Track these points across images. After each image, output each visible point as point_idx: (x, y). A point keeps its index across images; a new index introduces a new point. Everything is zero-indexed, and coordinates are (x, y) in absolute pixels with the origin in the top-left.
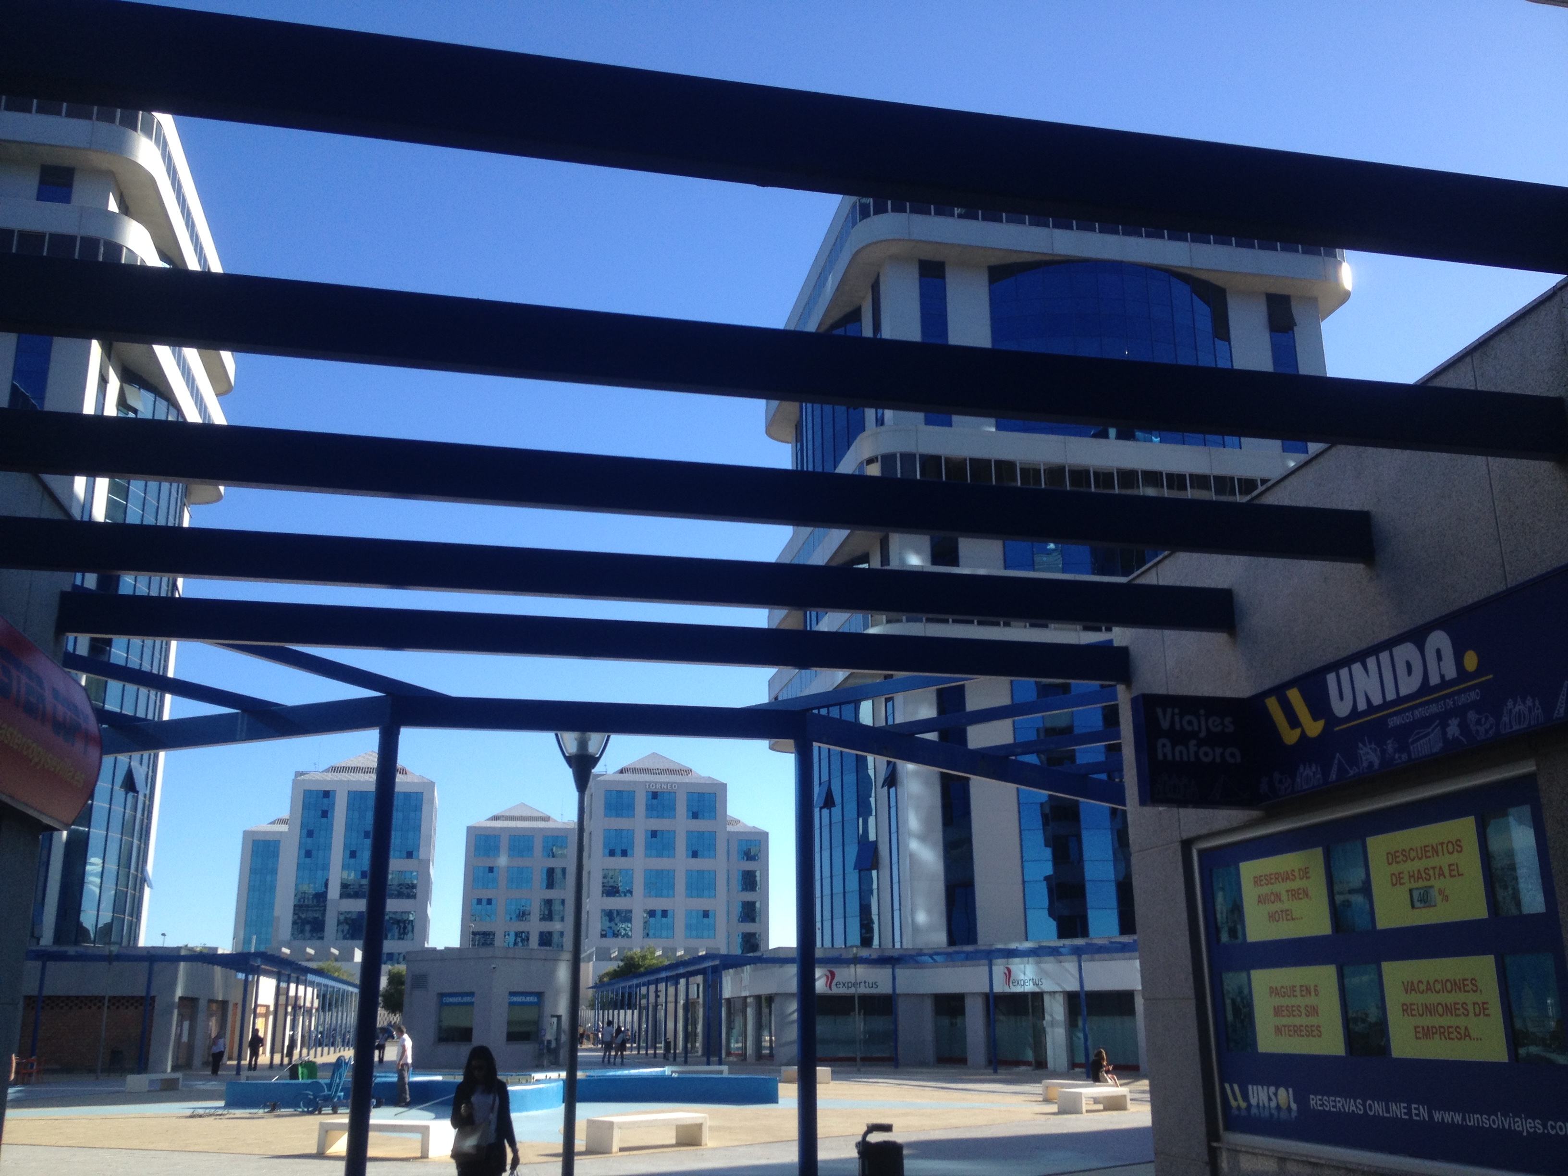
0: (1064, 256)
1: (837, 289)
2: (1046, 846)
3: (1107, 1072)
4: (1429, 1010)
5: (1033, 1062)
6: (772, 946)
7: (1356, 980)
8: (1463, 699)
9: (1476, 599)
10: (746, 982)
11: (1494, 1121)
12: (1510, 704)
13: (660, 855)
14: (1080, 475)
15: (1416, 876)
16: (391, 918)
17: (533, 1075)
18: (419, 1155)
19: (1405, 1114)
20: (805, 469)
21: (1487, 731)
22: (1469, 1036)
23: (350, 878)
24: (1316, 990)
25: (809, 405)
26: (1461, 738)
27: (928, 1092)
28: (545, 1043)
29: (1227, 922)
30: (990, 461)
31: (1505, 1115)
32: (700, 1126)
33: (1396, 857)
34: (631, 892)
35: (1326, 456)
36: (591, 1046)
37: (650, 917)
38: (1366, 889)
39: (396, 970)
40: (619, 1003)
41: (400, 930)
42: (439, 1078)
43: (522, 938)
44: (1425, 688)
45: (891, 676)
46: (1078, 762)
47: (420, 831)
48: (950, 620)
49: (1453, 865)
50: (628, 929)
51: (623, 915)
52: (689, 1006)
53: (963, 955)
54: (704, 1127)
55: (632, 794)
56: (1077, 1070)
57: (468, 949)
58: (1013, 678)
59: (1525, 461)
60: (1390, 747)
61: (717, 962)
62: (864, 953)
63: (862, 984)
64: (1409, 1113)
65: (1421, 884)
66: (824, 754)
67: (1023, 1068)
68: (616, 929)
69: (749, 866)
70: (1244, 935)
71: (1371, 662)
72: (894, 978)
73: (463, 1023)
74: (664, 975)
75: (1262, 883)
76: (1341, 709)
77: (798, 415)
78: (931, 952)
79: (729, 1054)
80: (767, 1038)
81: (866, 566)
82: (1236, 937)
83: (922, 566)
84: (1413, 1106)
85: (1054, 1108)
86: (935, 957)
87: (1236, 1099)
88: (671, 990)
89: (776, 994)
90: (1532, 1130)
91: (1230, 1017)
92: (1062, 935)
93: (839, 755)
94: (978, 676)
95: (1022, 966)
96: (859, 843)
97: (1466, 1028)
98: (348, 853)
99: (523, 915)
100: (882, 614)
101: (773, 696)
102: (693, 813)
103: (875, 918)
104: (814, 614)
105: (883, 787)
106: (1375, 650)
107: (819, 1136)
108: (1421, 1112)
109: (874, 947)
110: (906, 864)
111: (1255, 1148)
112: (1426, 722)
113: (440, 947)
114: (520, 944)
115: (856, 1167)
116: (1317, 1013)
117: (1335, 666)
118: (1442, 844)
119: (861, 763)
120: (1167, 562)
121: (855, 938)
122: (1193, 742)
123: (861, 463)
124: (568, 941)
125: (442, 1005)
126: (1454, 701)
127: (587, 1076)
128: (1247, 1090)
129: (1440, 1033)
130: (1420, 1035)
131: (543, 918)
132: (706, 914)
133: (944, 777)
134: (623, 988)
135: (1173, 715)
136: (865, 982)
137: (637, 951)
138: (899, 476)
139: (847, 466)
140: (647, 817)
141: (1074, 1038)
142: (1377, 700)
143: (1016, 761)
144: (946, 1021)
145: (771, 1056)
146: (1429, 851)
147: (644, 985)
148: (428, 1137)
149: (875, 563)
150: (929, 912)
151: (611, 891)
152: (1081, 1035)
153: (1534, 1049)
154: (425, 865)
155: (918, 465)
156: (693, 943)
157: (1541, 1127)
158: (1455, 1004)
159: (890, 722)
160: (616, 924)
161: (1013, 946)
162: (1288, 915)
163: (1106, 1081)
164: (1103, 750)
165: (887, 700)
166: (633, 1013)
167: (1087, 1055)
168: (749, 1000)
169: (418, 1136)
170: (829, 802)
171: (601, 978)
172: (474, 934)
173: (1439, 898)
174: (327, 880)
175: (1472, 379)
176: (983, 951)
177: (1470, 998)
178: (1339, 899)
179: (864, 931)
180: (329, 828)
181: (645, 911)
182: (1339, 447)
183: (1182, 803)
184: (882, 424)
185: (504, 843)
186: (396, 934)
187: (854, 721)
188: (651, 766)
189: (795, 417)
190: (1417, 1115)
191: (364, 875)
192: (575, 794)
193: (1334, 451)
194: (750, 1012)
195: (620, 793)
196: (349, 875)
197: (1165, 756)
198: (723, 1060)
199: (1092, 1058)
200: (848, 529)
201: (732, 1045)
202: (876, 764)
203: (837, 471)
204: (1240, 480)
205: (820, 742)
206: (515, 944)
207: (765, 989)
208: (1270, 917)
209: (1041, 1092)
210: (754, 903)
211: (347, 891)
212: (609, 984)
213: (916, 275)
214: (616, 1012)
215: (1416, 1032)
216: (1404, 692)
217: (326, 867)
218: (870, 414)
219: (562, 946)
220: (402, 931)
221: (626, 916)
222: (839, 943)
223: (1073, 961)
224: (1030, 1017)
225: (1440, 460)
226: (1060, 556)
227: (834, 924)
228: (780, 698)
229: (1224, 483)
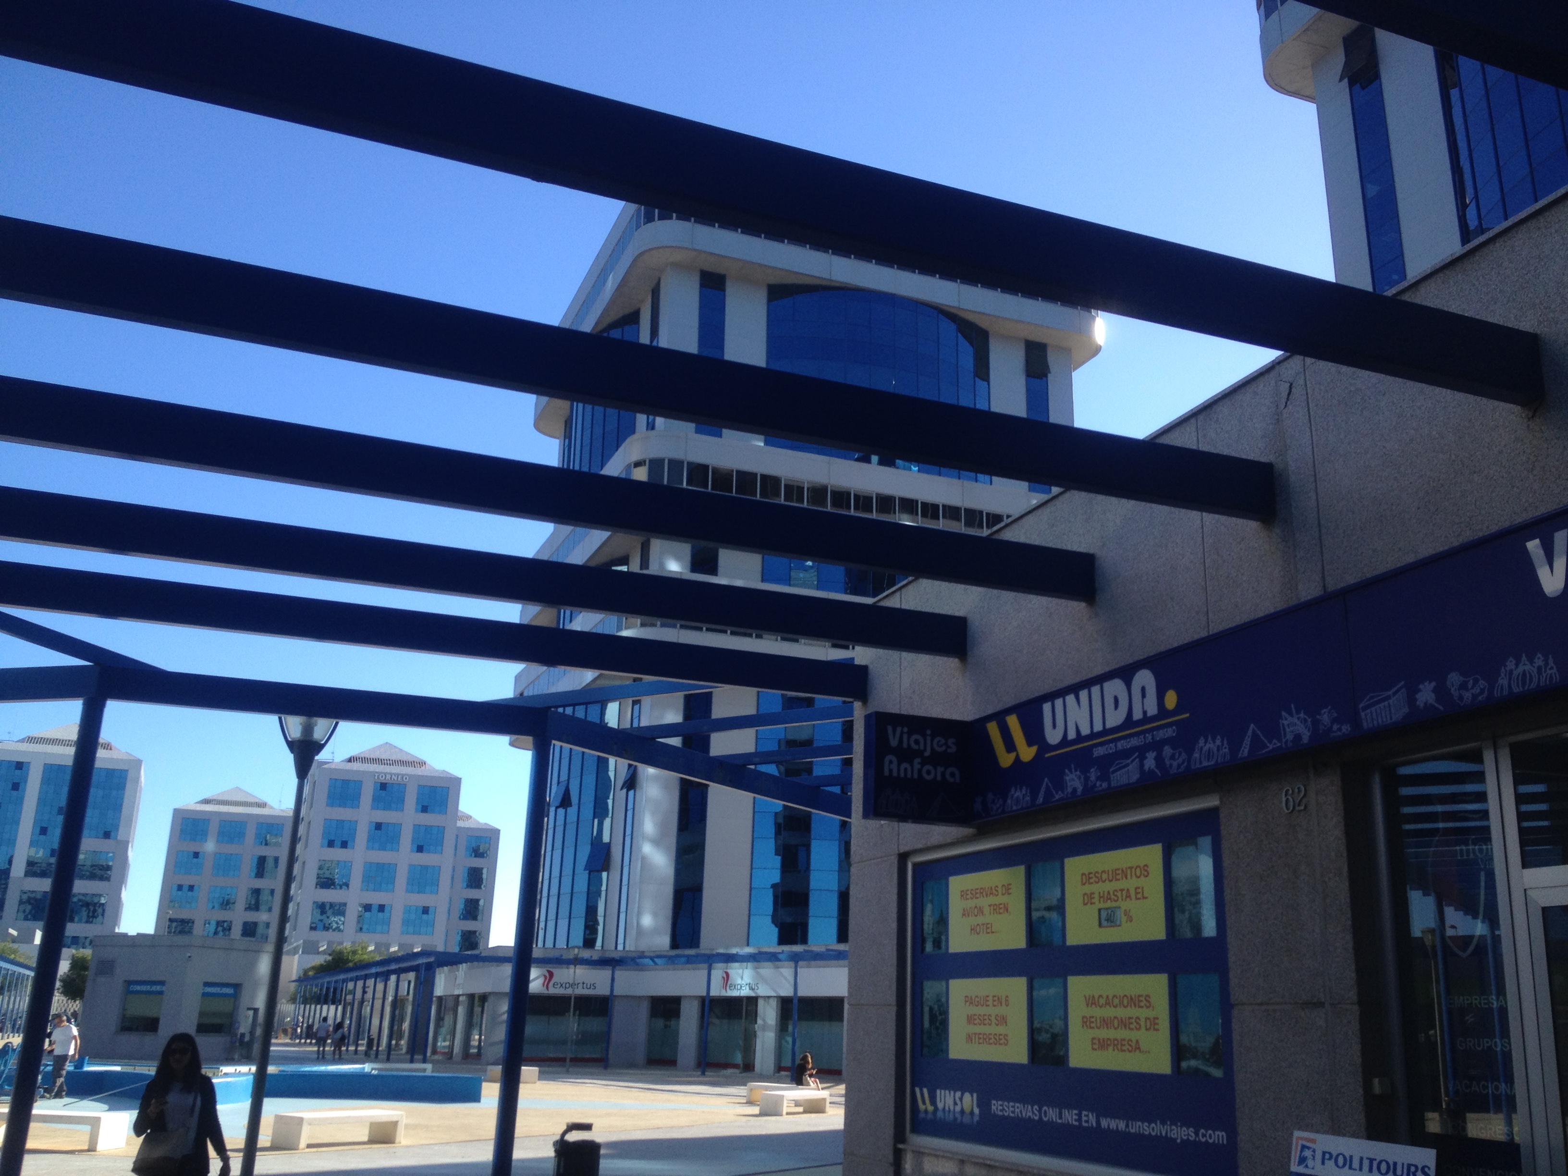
0: (842, 283)
1: (617, 290)
2: (776, 854)
3: (811, 1076)
4: (1106, 1023)
5: (742, 1066)
6: (492, 943)
7: (1043, 993)
8: (1161, 735)
9: (1181, 643)
10: (460, 980)
11: (1153, 1129)
12: (1201, 742)
13: (383, 848)
14: (841, 497)
15: (1106, 897)
16: (80, 900)
17: (221, 1068)
18: (86, 1148)
19: (1076, 1120)
20: (571, 468)
21: (1179, 766)
22: (1139, 1048)
23: (38, 856)
24: (1006, 1000)
25: (581, 405)
26: (1156, 770)
27: (635, 1093)
28: (239, 1036)
29: (933, 933)
30: (756, 474)
31: (1163, 1123)
32: (395, 1124)
33: (1090, 878)
34: (347, 885)
35: (1060, 498)
36: (288, 1041)
37: (365, 911)
38: (1060, 907)
39: (80, 955)
40: (322, 998)
41: (89, 913)
42: (118, 1068)
43: (224, 927)
44: (1129, 722)
45: (641, 679)
46: (815, 774)
47: (121, 812)
48: (704, 629)
49: (1139, 888)
50: (340, 923)
51: (337, 908)
52: (397, 1003)
53: (683, 959)
54: (399, 1123)
55: (359, 784)
56: (783, 1073)
57: (164, 936)
58: (760, 690)
59: (1234, 519)
60: (1093, 774)
61: (432, 959)
62: (586, 954)
63: (580, 986)
64: (1079, 1120)
65: (1109, 904)
66: (566, 754)
67: (730, 1071)
68: (327, 922)
69: (476, 863)
70: (947, 948)
71: (1084, 694)
72: (613, 979)
73: (151, 1013)
74: (373, 970)
75: (968, 897)
76: (1053, 737)
77: (568, 411)
78: (652, 954)
79: (434, 1052)
80: (477, 1037)
81: (624, 568)
82: (939, 947)
83: (681, 573)
84: (1084, 1113)
85: (756, 1110)
86: (656, 960)
87: (924, 1103)
88: (380, 986)
89: (490, 993)
90: (1185, 1138)
91: (926, 1024)
92: (782, 941)
93: (581, 755)
94: (723, 685)
95: (740, 971)
96: (592, 844)
97: (1137, 1042)
98: (38, 829)
99: (226, 904)
100: (637, 618)
101: (519, 692)
102: (423, 806)
103: (601, 920)
104: (568, 613)
105: (622, 789)
106: (1087, 684)
107: (516, 1135)
108: (1090, 1119)
109: (596, 948)
110: (637, 866)
111: (936, 1150)
112: (1126, 754)
113: (132, 932)
114: (221, 933)
115: (551, 1167)
116: (1006, 1022)
117: (1051, 697)
118: (1131, 868)
119: (602, 765)
120: (910, 587)
121: (578, 938)
122: (917, 761)
123: (629, 466)
124: (273, 932)
125: (128, 992)
126: (1153, 735)
127: (280, 1071)
128: (935, 1092)
129: (1114, 1045)
130: (1096, 1047)
131: (249, 908)
132: (426, 910)
133: (684, 783)
134: (328, 983)
135: (902, 733)
136: (583, 983)
137: (347, 945)
138: (665, 482)
139: (614, 468)
140: (373, 808)
141: (783, 1042)
142: (1085, 731)
143: (755, 770)
144: (660, 1023)
145: (479, 1055)
146: (1119, 874)
147: (351, 980)
148: (99, 1129)
149: (635, 566)
150: (655, 915)
151: (326, 883)
152: (790, 1039)
153: (1193, 1063)
154: (124, 846)
155: (685, 474)
156: (409, 939)
157: (1193, 1134)
158: (1130, 1018)
159: (635, 725)
160: (328, 917)
161: (734, 951)
162: (988, 928)
163: (808, 1084)
164: (839, 764)
165: (635, 703)
166: (337, 1009)
167: (793, 1060)
168: (461, 998)
169: (87, 1128)
170: (565, 802)
171: (306, 972)
172: (171, 920)
173: (1124, 918)
174: (11, 857)
175: (1195, 439)
176: (704, 955)
177: (1143, 1013)
178: (1035, 915)
179: (588, 932)
180: (20, 801)
181: (361, 905)
182: (1073, 492)
183: (903, 817)
184: (653, 428)
185: (213, 829)
186: (85, 918)
187: (598, 722)
188: (383, 757)
189: (567, 412)
190: (1087, 1122)
191: (52, 854)
192: (294, 781)
193: (1068, 495)
194: (461, 1011)
195: (345, 782)
196: (37, 853)
197: (891, 771)
198: (428, 1058)
199: (798, 1062)
200: (609, 531)
201: (439, 1044)
202: (617, 766)
203: (602, 472)
204: (988, 514)
205: (562, 742)
206: (216, 933)
207: (479, 988)
208: (971, 930)
209: (745, 1094)
210: (477, 901)
211: (33, 869)
212: (314, 978)
213: (697, 285)
214: (319, 1007)
215: (1093, 1044)
216: (1110, 724)
217: (12, 842)
218: (641, 419)
219: (267, 938)
220: (91, 914)
221: (339, 909)
222: (561, 943)
223: (791, 968)
224: (743, 1020)
225: (1160, 511)
226: (816, 573)
227: (558, 924)
228: (525, 694)
229: (973, 516)
